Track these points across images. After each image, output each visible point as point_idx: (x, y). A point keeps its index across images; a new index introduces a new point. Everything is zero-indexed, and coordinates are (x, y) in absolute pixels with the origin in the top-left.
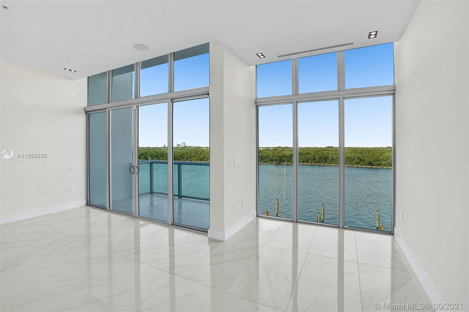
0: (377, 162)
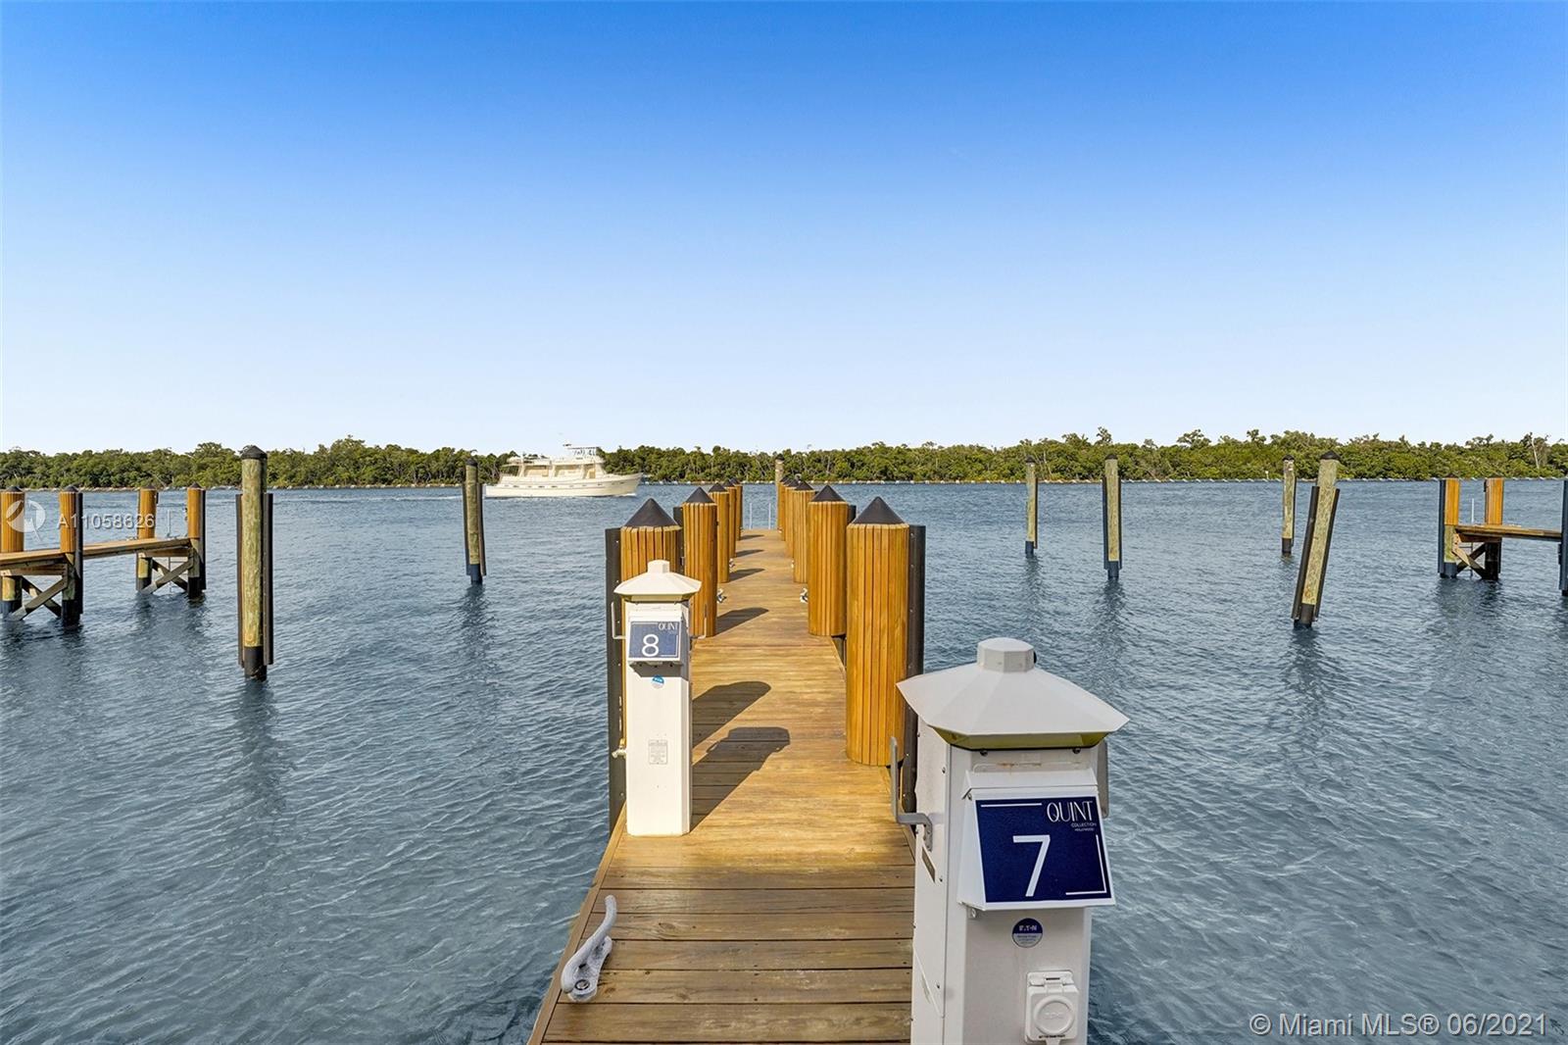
0: (904, 468)
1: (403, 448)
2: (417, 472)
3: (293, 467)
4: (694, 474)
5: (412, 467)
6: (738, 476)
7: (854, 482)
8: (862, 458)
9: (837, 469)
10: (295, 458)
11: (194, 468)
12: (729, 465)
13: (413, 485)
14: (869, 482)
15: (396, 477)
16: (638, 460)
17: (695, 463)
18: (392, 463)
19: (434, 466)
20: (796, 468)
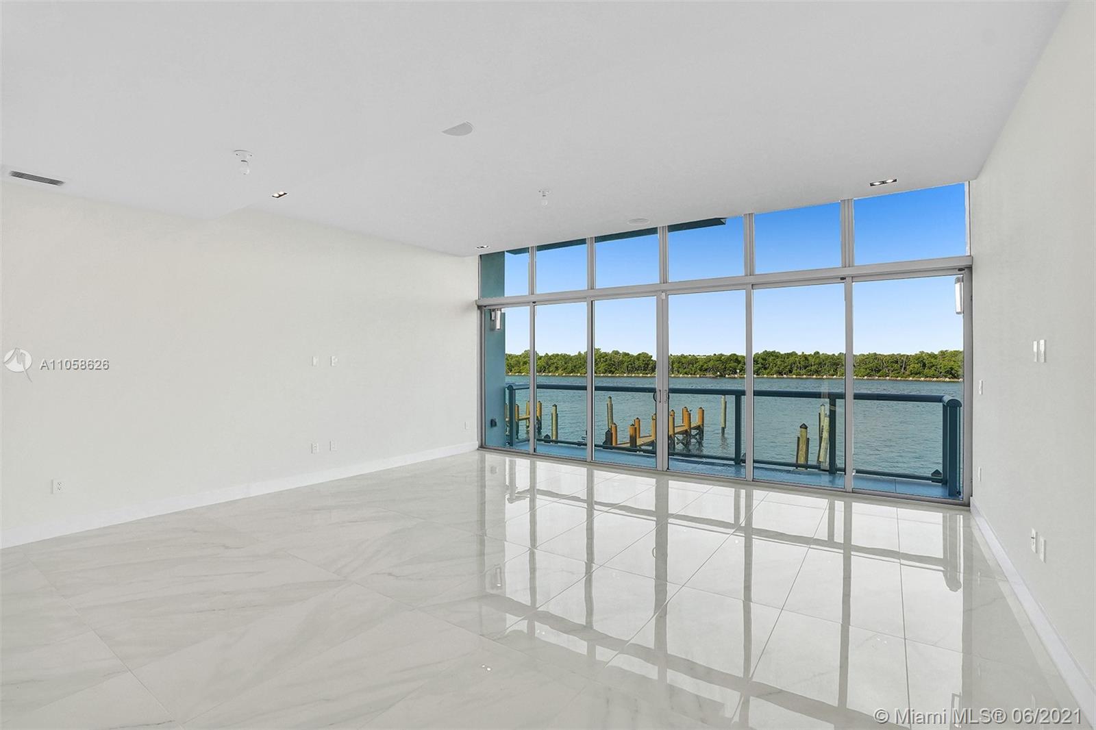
1: (621, 352)
2: (628, 367)
3: (566, 363)
4: (798, 370)
5: (625, 364)
6: (832, 372)
7: (922, 379)
8: (933, 360)
9: (910, 368)
10: (566, 358)
11: (521, 363)
12: (825, 364)
13: (625, 375)
14: (935, 379)
15: (616, 370)
16: (760, 360)
17: (800, 363)
18: (614, 361)
19: (637, 363)
20: (877, 367)
